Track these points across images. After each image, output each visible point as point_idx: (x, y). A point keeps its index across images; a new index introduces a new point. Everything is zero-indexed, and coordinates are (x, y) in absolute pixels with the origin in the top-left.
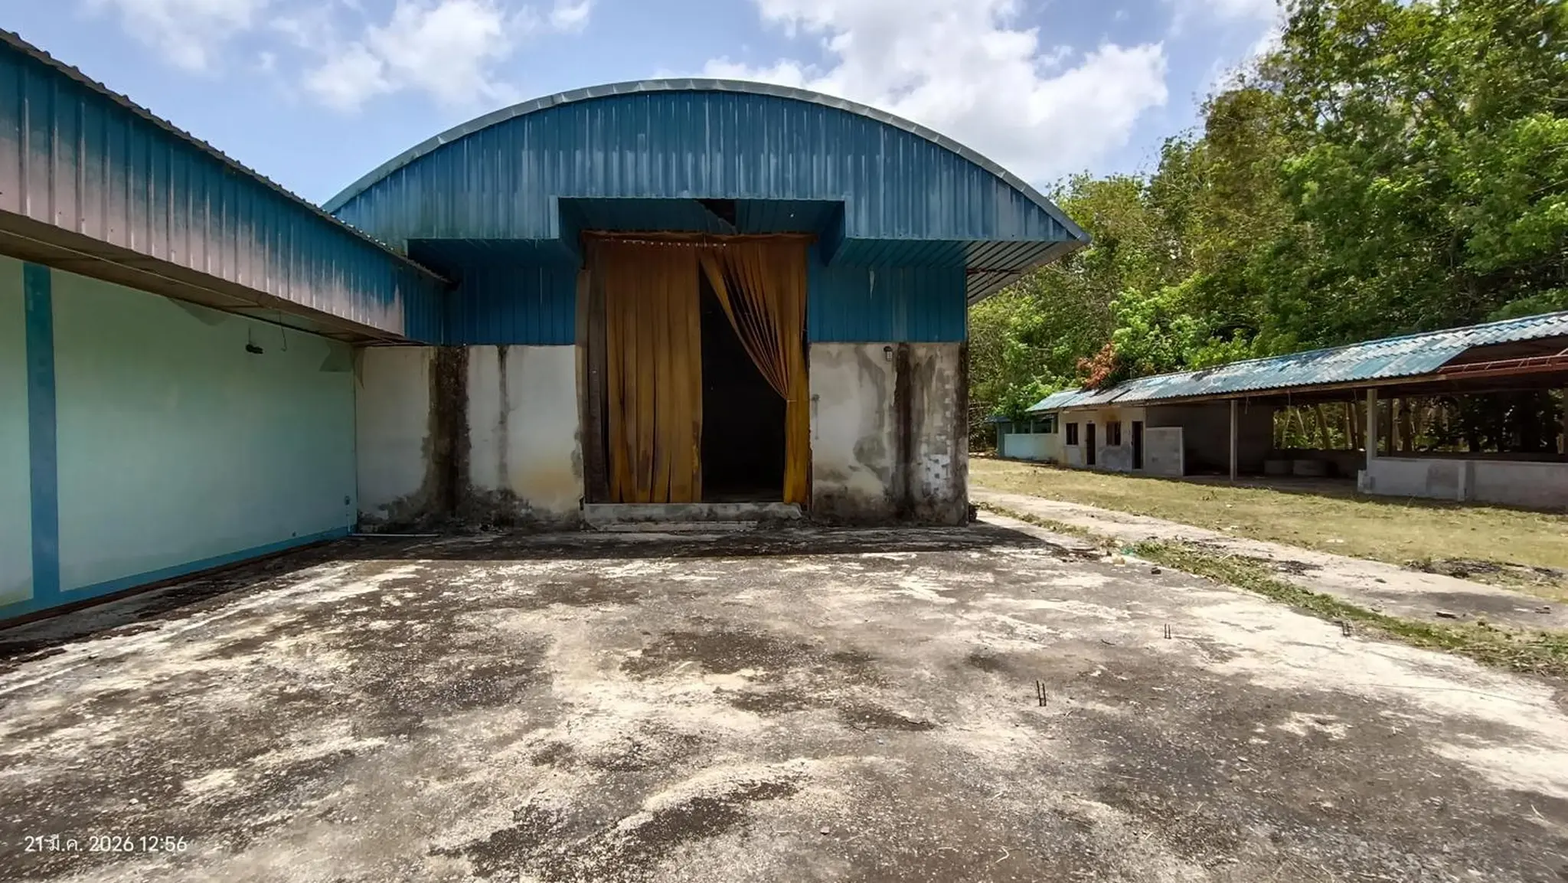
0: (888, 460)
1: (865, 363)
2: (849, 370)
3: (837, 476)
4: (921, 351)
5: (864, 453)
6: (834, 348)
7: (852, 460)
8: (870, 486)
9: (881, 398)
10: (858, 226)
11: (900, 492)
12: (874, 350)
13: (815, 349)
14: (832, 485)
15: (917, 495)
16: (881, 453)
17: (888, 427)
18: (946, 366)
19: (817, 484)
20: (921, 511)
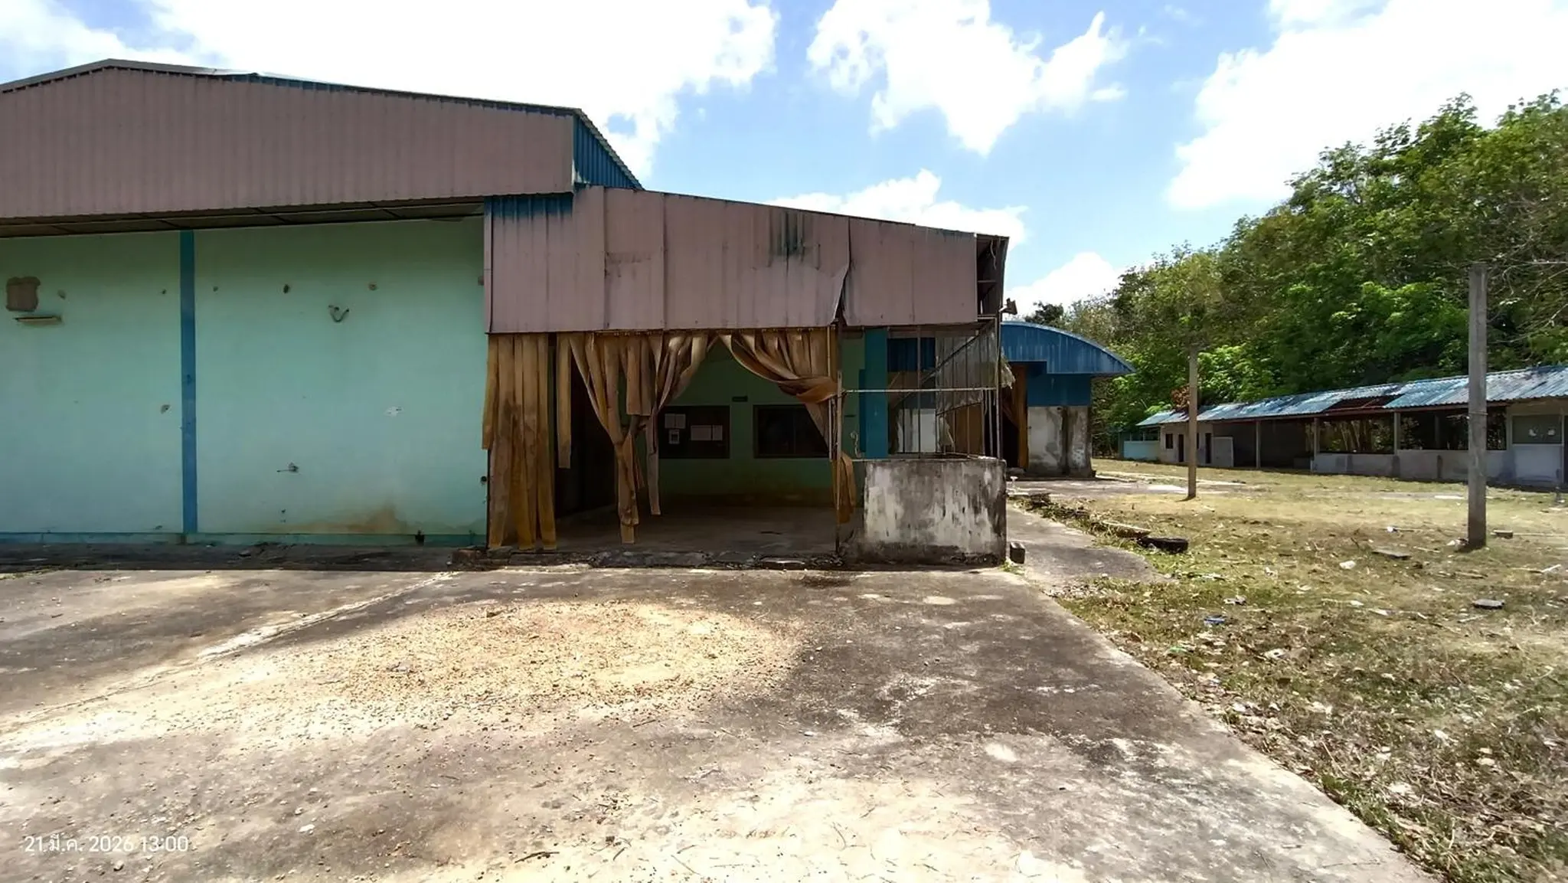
0: (1059, 451)
1: (1050, 414)
2: (1044, 417)
3: (1037, 457)
4: (1072, 409)
5: (1050, 448)
6: (1037, 408)
7: (1045, 452)
8: (1051, 461)
9: (1057, 426)
10: (1051, 369)
11: (1064, 463)
12: (1054, 409)
13: (1030, 409)
14: (1035, 461)
15: (1070, 465)
16: (1056, 449)
17: (1059, 439)
18: (1083, 415)
19: (1030, 461)
20: (1072, 471)
